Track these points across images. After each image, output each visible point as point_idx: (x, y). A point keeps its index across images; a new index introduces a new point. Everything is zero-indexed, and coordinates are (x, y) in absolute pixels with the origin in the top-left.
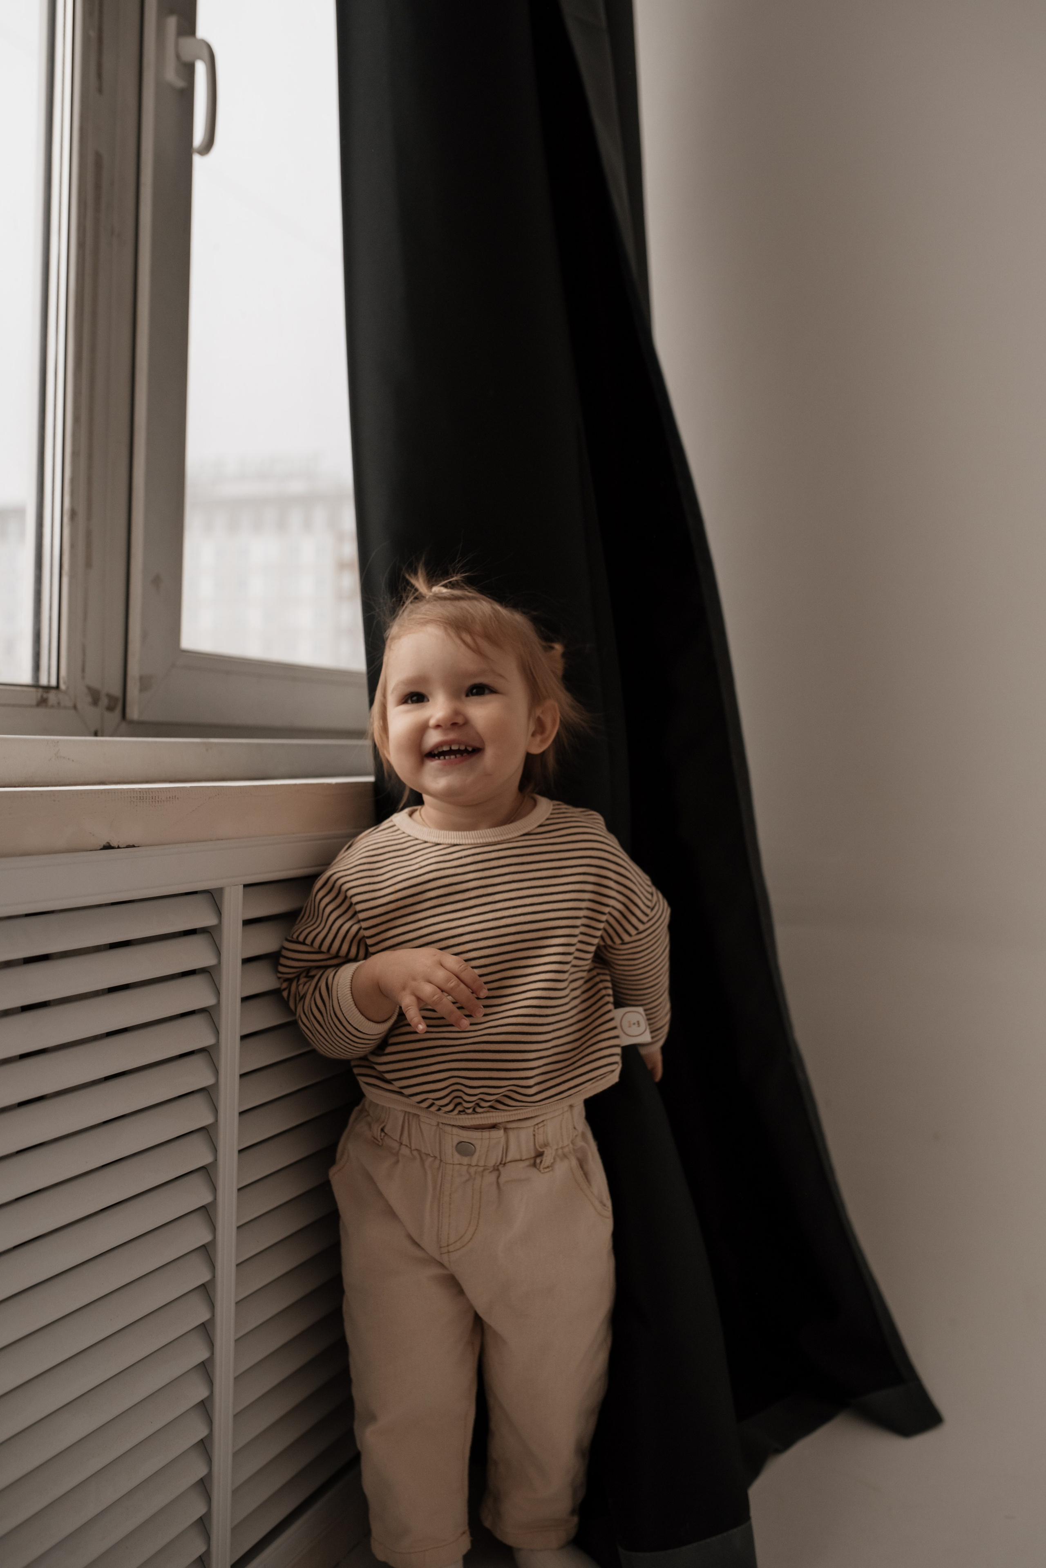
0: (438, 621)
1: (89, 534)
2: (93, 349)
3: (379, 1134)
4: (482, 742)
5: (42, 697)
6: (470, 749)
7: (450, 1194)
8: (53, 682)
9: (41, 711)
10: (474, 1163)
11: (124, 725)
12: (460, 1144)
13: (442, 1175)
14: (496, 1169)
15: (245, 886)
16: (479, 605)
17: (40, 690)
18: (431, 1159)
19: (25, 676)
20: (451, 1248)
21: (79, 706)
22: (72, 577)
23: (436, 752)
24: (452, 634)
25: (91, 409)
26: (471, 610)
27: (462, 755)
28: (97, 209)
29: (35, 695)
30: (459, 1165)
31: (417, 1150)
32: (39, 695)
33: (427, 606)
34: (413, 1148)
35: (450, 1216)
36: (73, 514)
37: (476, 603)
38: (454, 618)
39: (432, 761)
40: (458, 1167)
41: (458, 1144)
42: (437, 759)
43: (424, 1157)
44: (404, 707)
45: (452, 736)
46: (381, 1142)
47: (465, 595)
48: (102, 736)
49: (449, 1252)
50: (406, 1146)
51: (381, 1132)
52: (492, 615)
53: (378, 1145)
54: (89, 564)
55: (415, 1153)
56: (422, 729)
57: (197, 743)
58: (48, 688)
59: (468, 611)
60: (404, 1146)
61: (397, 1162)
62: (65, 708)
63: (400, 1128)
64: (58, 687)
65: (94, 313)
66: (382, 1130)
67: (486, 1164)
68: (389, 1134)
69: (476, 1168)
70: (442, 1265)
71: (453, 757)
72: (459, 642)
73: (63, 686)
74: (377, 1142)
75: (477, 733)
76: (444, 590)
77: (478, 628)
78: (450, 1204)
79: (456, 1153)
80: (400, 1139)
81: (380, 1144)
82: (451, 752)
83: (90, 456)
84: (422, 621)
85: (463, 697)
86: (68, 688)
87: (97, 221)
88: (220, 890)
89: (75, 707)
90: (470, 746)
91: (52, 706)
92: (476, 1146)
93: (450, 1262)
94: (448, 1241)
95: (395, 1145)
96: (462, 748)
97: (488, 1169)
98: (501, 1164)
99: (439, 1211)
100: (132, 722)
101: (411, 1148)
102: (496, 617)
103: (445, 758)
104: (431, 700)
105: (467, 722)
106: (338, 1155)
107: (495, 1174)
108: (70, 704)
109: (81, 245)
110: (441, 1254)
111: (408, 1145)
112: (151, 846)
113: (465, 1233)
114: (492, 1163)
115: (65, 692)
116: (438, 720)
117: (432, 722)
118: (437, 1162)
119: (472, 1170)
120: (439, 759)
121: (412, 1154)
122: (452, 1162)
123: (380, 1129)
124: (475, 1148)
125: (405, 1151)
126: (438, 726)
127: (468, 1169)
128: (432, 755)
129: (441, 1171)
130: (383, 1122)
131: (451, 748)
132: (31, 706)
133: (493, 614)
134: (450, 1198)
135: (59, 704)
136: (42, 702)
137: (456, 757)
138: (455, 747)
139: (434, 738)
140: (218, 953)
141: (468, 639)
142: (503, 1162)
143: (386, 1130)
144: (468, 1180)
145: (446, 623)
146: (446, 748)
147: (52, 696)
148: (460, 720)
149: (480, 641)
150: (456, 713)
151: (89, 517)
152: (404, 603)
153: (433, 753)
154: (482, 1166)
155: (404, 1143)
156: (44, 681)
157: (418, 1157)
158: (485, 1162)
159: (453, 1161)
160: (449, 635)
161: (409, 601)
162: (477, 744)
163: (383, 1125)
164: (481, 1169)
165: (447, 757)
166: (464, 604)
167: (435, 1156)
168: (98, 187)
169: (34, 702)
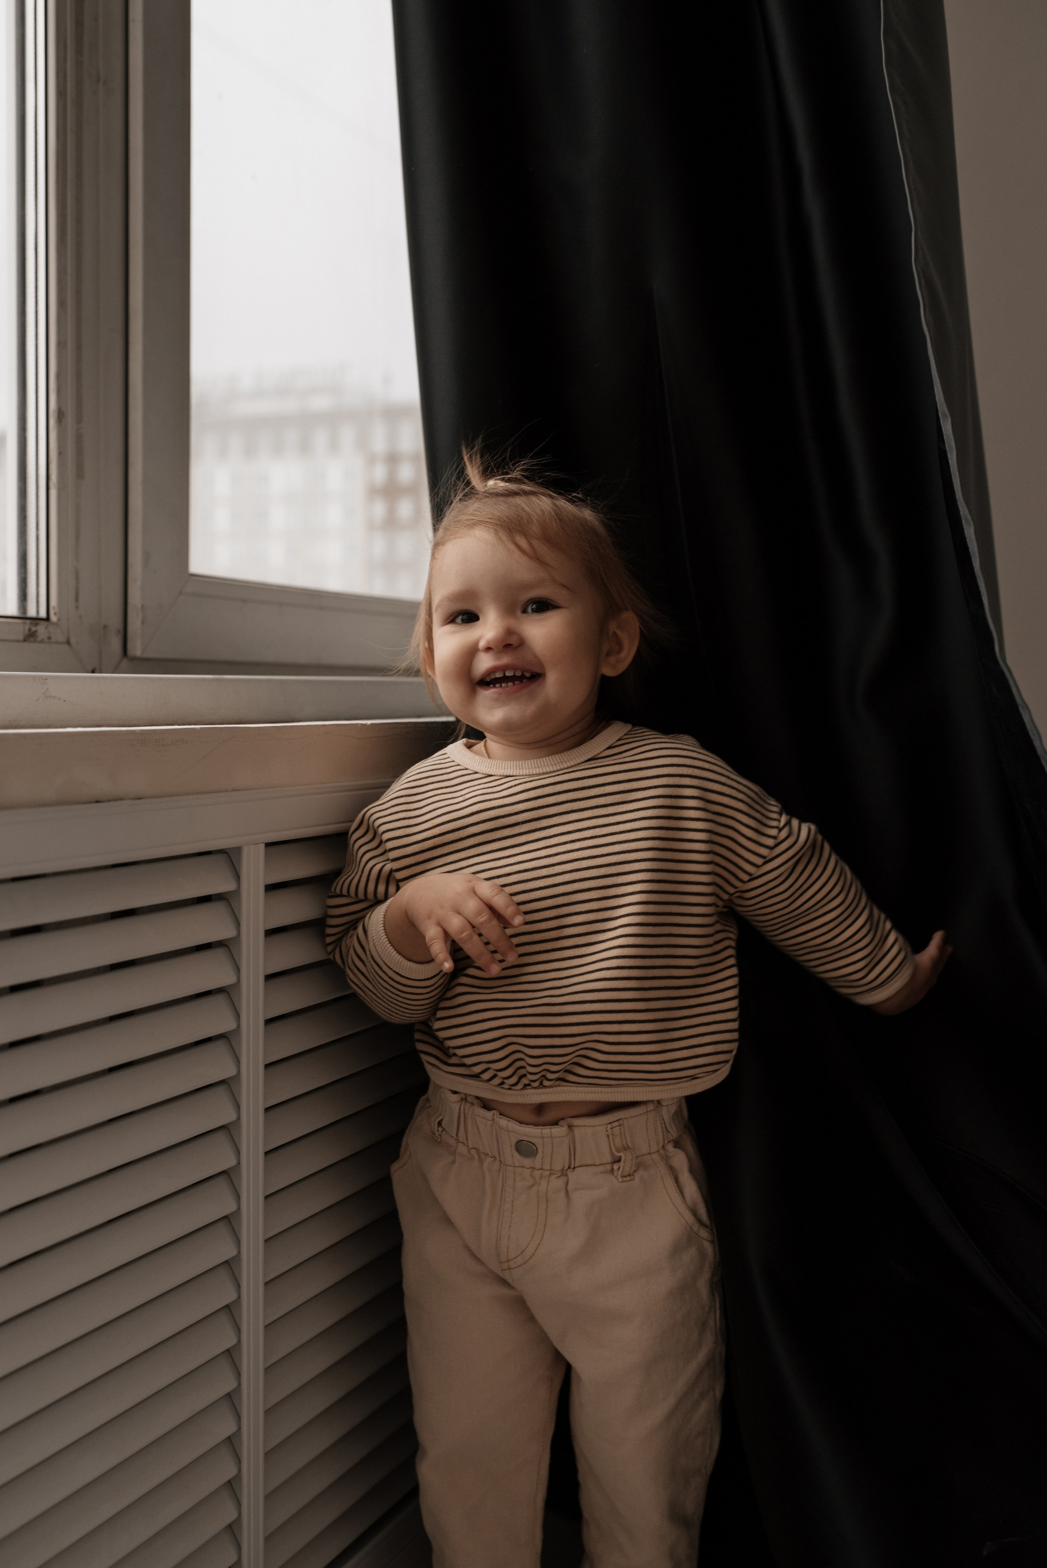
0: (487, 522)
1: (79, 439)
2: (79, 220)
3: (436, 1130)
4: (541, 665)
5: (30, 630)
6: (528, 675)
7: (513, 1201)
8: (43, 614)
9: (29, 646)
10: (538, 1166)
11: (125, 663)
12: (520, 1142)
13: (503, 1179)
14: (564, 1173)
15: (268, 845)
16: (538, 501)
17: (28, 622)
18: (489, 1160)
19: (11, 608)
20: (512, 1264)
21: (73, 641)
22: (60, 491)
23: (488, 680)
24: (504, 538)
25: (78, 292)
26: (527, 508)
27: (522, 682)
28: (79, 51)
29: (22, 628)
30: (521, 1168)
31: (475, 1148)
32: (27, 628)
33: (476, 505)
34: (471, 1146)
35: (510, 1226)
36: (61, 415)
37: (534, 499)
38: (506, 519)
39: (486, 690)
40: (520, 1169)
41: (517, 1142)
42: (492, 688)
43: (483, 1156)
44: (449, 628)
45: (505, 660)
46: (439, 1138)
47: (521, 490)
48: (101, 672)
49: (510, 1269)
50: (464, 1144)
51: (438, 1127)
52: (553, 513)
53: (437, 1141)
54: (80, 474)
55: (473, 1152)
56: (471, 653)
57: (209, 680)
58: (36, 620)
59: (523, 509)
60: (461, 1144)
61: (454, 1162)
62: (57, 643)
63: (456, 1124)
64: (48, 619)
65: (79, 176)
66: (440, 1123)
67: (552, 1168)
68: (447, 1129)
69: (540, 1171)
70: (505, 1283)
71: (510, 684)
72: (512, 547)
73: (54, 618)
74: (436, 1138)
75: (536, 656)
76: (502, 484)
77: (535, 529)
78: (512, 1213)
79: (516, 1154)
80: (457, 1136)
81: (439, 1140)
82: (505, 679)
83: (79, 347)
84: (469, 523)
85: (519, 613)
86: (59, 620)
87: (79, 64)
88: (238, 850)
89: (68, 642)
90: (528, 671)
91: (42, 641)
92: (537, 1146)
93: (513, 1280)
94: (508, 1256)
95: (452, 1142)
96: (518, 674)
97: (555, 1174)
98: (569, 1167)
99: (499, 1220)
100: (134, 659)
101: (468, 1146)
102: (557, 515)
103: (501, 686)
104: (481, 618)
105: (521, 643)
106: (402, 1150)
107: (564, 1179)
108: (64, 639)
109: (61, 94)
110: (502, 1270)
111: (465, 1143)
112: (155, 797)
113: (527, 1247)
114: (558, 1167)
115: (56, 624)
116: (489, 642)
117: (482, 644)
118: (497, 1163)
119: (537, 1173)
120: (495, 687)
121: (469, 1152)
122: (513, 1165)
123: (436, 1123)
124: (537, 1149)
125: (462, 1149)
126: (488, 649)
127: (531, 1173)
128: (485, 682)
129: (501, 1174)
130: (441, 1115)
131: (504, 674)
132: (17, 641)
133: (554, 511)
134: (513, 1206)
135: (49, 638)
136: (31, 636)
137: (514, 684)
138: (509, 673)
139: (485, 663)
140: (238, 923)
141: (523, 542)
142: (572, 1166)
143: (443, 1124)
144: (532, 1186)
145: (497, 524)
146: (499, 675)
147: (41, 629)
148: (513, 640)
149: (535, 543)
150: (509, 632)
151: (79, 419)
152: (452, 502)
153: (485, 681)
154: (548, 1170)
155: (460, 1141)
156: (32, 612)
157: (476, 1156)
158: (551, 1166)
159: (514, 1163)
160: (500, 539)
161: (458, 498)
162: (537, 670)
163: (441, 1118)
164: (548, 1173)
165: (503, 685)
166: (519, 500)
167: (494, 1157)
168: (79, 23)
169: (21, 637)
